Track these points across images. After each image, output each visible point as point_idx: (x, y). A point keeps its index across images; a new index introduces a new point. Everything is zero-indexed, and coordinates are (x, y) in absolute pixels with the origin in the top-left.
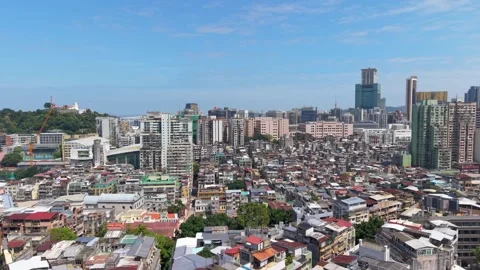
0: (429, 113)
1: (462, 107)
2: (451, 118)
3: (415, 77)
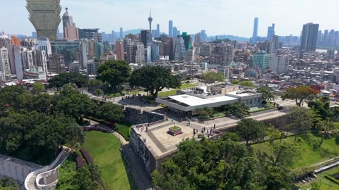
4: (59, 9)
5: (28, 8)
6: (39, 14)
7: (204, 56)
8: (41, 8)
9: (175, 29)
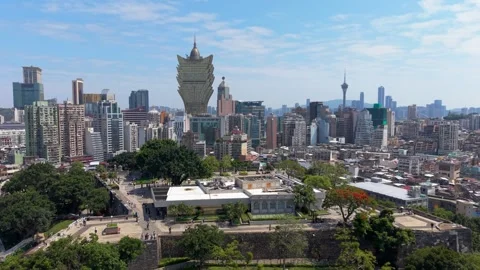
0: (38, 113)
1: (71, 109)
2: (62, 118)
3: (81, 80)
4: (211, 78)
5: (179, 78)
6: (189, 86)
7: (407, 140)
8: (191, 79)
9: (389, 98)
